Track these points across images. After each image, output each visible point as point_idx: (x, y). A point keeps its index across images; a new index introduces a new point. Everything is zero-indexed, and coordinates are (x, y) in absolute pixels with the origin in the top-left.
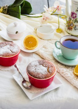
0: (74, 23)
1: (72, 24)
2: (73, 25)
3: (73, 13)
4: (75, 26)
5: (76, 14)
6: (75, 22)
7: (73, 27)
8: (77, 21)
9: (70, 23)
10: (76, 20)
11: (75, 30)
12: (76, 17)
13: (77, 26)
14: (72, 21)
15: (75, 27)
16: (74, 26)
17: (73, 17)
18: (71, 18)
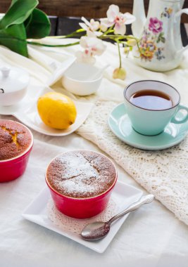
0: (155, 44)
1: (151, 46)
2: (155, 49)
3: (154, 19)
4: (159, 49)
5: (161, 23)
6: (158, 42)
7: (153, 53)
8: (163, 38)
9: (146, 42)
10: (160, 35)
11: (159, 58)
12: (160, 29)
13: (163, 49)
14: (152, 38)
15: (159, 52)
16: (157, 51)
17: (154, 30)
18: (148, 31)
